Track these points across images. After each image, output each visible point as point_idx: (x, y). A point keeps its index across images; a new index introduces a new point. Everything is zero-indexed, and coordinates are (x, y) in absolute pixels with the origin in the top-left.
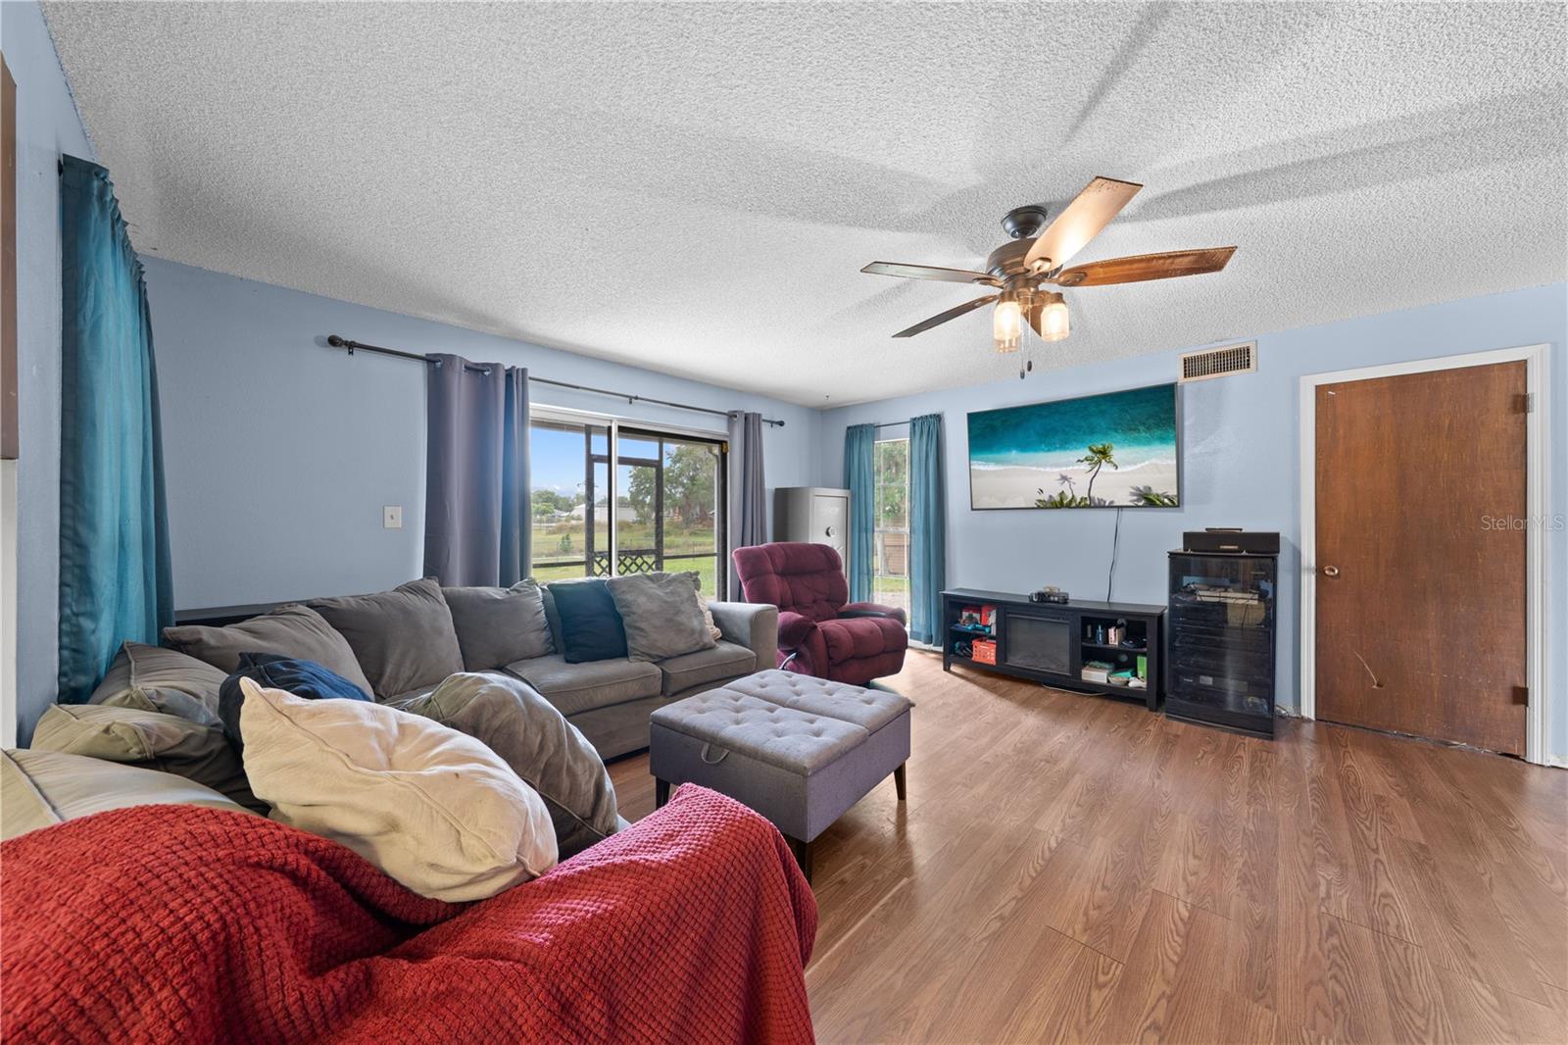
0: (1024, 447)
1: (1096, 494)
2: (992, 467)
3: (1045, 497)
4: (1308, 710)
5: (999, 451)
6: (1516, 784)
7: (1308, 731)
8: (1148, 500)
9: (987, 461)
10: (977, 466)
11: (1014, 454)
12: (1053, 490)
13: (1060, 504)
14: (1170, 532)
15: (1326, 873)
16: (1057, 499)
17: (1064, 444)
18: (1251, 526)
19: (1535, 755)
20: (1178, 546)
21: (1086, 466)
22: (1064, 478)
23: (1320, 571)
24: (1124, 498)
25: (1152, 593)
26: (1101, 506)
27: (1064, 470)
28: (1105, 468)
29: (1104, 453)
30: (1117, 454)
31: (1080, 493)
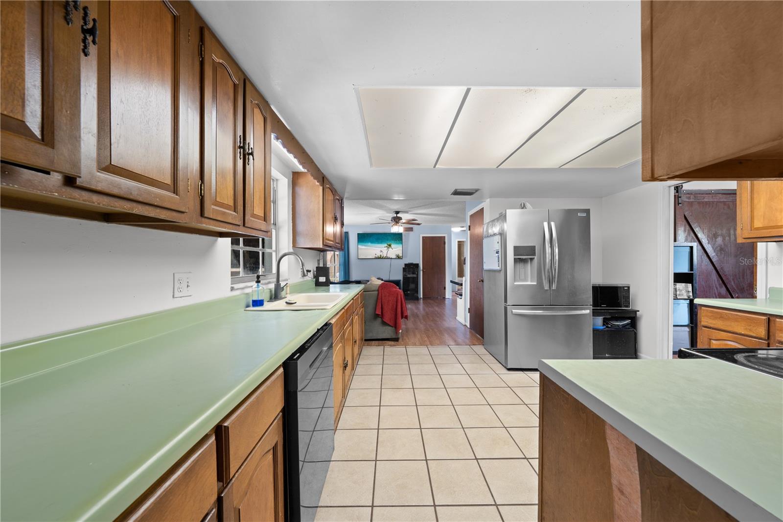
0: (372, 242)
1: (388, 256)
2: (363, 247)
3: (377, 256)
4: (422, 297)
5: (365, 243)
6: (445, 300)
7: (422, 299)
8: (398, 257)
9: (363, 245)
10: (359, 247)
11: (369, 244)
12: (379, 254)
13: (380, 258)
14: (401, 264)
15: (430, 309)
16: (379, 256)
17: (381, 243)
18: (415, 262)
19: (446, 297)
20: (404, 267)
21: (386, 248)
22: (381, 251)
23: (423, 271)
24: (394, 257)
25: (399, 276)
26: (389, 258)
27: (382, 249)
28: (390, 249)
29: (390, 245)
30: (393, 246)
31: (385, 255)
